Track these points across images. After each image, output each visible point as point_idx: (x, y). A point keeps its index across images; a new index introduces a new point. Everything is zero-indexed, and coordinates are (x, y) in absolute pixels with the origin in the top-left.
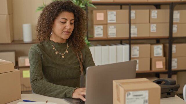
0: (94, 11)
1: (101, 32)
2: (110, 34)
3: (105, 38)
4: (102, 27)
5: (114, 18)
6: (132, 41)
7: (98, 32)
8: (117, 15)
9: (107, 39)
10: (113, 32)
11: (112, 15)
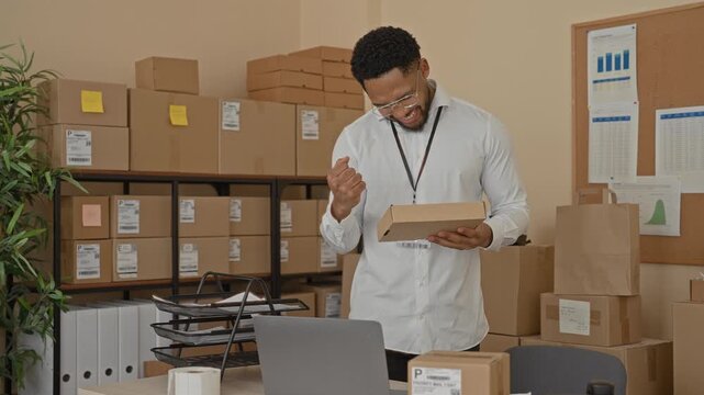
0: (76, 200)
1: (95, 264)
2: (121, 269)
3: (106, 281)
4: (97, 247)
5: (135, 220)
6: (182, 291)
7: (86, 264)
8: (141, 212)
9: (112, 285)
10: (128, 264)
11: (129, 212)
